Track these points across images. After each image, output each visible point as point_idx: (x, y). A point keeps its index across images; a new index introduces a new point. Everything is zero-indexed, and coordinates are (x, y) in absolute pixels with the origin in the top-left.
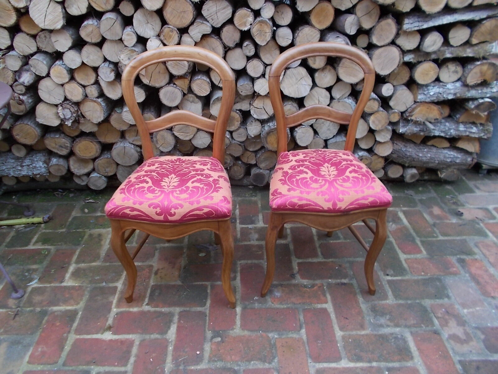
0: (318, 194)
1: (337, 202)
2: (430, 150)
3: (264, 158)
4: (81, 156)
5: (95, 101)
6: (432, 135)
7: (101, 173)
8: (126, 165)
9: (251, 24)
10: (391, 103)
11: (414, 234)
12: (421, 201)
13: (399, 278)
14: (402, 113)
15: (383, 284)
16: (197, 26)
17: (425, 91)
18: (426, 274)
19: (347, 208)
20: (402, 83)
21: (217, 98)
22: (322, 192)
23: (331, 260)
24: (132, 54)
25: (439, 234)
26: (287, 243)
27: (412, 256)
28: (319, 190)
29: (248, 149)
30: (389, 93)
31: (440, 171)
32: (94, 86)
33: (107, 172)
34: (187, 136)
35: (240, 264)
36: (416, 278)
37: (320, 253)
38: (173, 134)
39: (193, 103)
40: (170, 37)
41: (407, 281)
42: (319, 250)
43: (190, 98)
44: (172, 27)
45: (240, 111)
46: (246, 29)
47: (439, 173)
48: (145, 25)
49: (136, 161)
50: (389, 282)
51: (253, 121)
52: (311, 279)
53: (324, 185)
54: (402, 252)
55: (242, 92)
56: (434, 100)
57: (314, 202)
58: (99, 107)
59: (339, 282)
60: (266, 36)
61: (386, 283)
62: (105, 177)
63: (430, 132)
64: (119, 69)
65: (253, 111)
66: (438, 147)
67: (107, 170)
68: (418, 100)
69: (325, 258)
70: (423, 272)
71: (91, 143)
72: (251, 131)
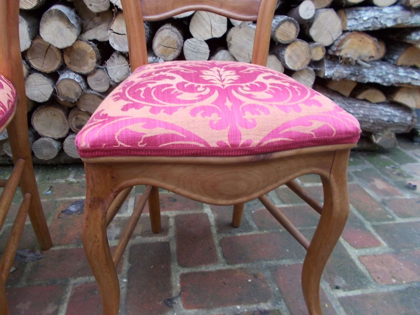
0: (194, 112)
1: (240, 128)
2: (362, 105)
6: (366, 81)
10: (313, 32)
11: (360, 217)
12: (356, 173)
13: (358, 292)
14: (327, 48)
15: (334, 306)
17: (355, 16)
18: (400, 281)
19: (265, 143)
20: (325, 5)
22: (203, 108)
23: (239, 266)
25: (395, 215)
26: (167, 241)
27: (368, 251)
28: (197, 105)
30: (309, 15)
31: (375, 135)
35: (75, 284)
36: (385, 290)
37: (220, 255)
41: (373, 297)
42: (219, 250)
45: (95, 41)
47: (373, 137)
50: (344, 301)
51: (116, 56)
52: (203, 308)
53: (209, 95)
54: (351, 245)
55: (91, 5)
56: (369, 27)
57: (183, 131)
59: (256, 309)
61: (338, 303)
63: (364, 77)
65: (113, 38)
66: (371, 102)
68: (348, 28)
69: (228, 263)
70: (394, 277)
72: (114, 72)
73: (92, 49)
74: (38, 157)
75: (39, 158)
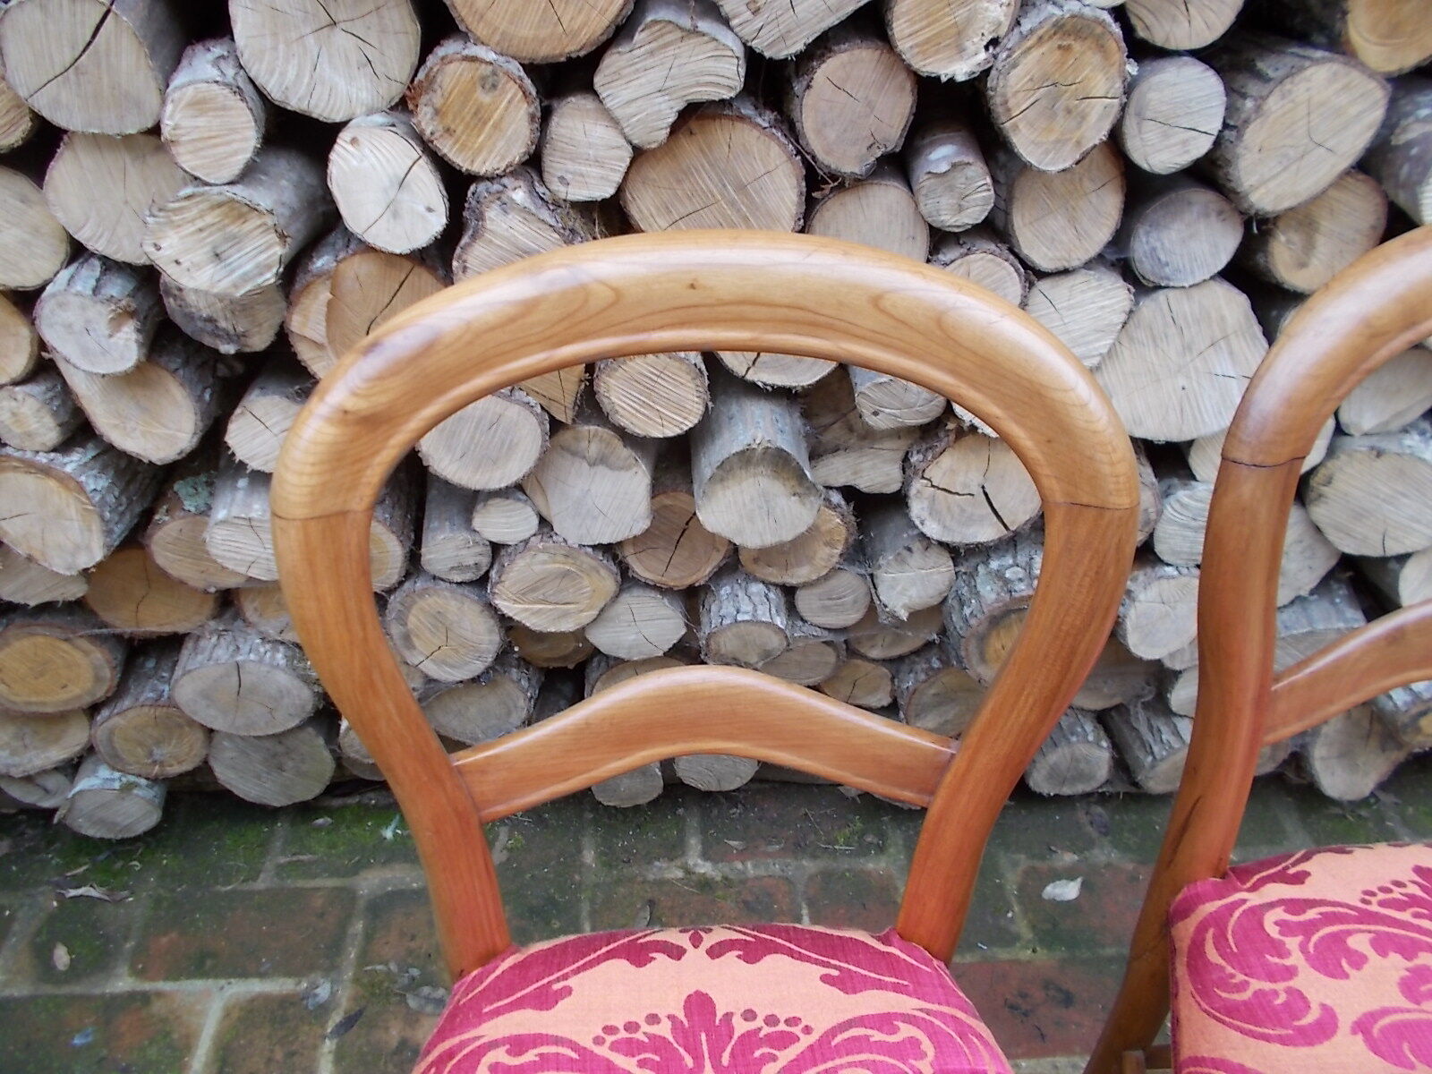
3: (934, 695)
4: (14, 703)
5: (46, 471)
7: (135, 768)
8: (253, 733)
9: (994, 42)
16: (652, 53)
21: (743, 452)
24: (234, 229)
29: (862, 651)
32: (28, 388)
33: (162, 764)
34: (565, 615)
38: (492, 609)
39: (601, 469)
40: (480, 117)
43: (584, 444)
44: (491, 56)
45: (849, 492)
46: (960, 70)
48: (311, 40)
49: (305, 716)
51: (917, 546)
55: (876, 413)
58: (71, 501)
60: (1083, 117)
62: (154, 781)
64: (170, 303)
65: (926, 504)
67: (158, 753)
71: (65, 646)
72: (899, 588)
73: (838, 520)
74: (601, 800)
75: (605, 804)
